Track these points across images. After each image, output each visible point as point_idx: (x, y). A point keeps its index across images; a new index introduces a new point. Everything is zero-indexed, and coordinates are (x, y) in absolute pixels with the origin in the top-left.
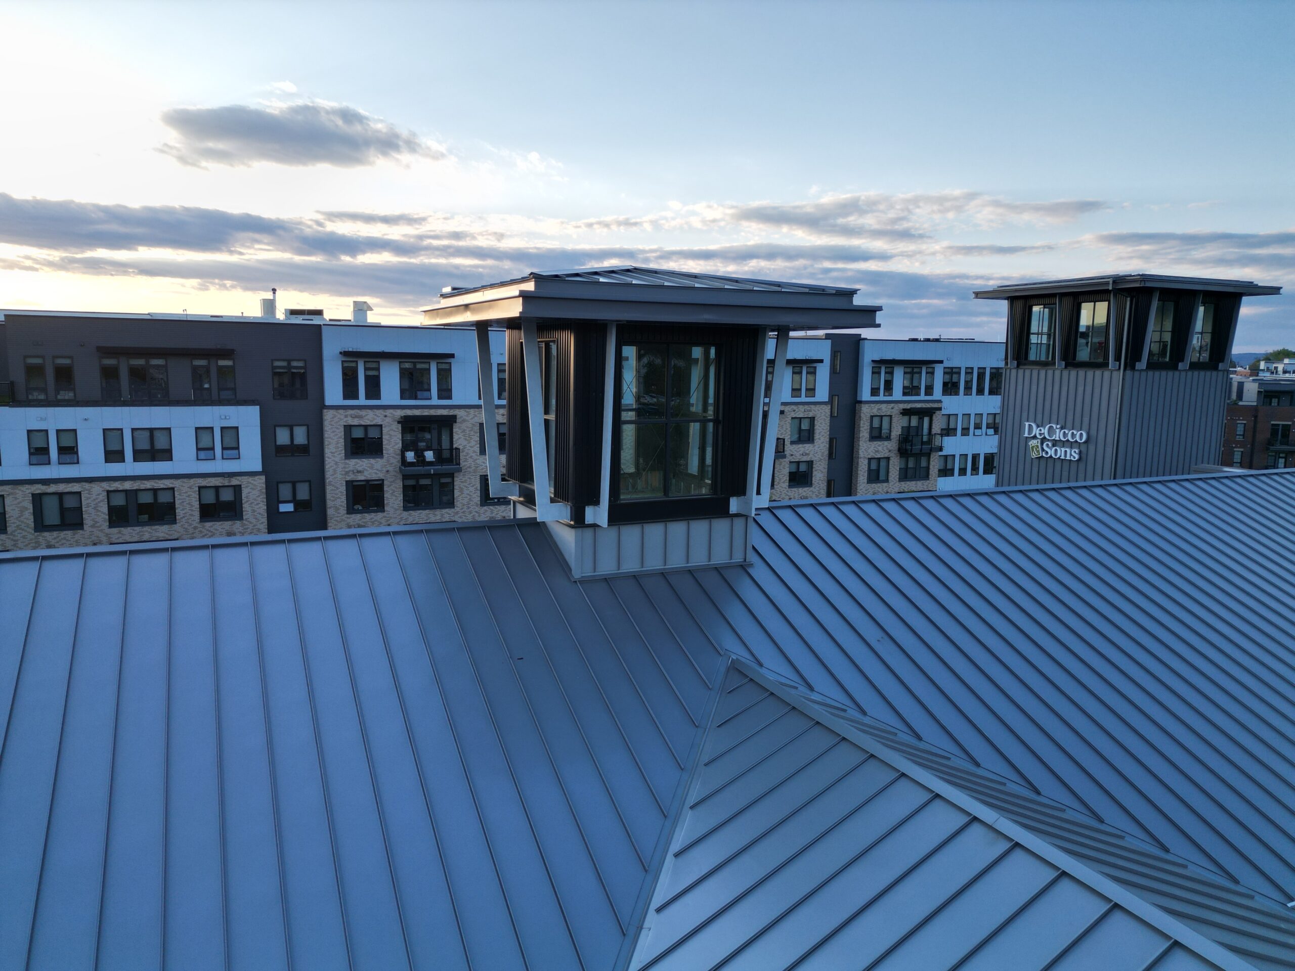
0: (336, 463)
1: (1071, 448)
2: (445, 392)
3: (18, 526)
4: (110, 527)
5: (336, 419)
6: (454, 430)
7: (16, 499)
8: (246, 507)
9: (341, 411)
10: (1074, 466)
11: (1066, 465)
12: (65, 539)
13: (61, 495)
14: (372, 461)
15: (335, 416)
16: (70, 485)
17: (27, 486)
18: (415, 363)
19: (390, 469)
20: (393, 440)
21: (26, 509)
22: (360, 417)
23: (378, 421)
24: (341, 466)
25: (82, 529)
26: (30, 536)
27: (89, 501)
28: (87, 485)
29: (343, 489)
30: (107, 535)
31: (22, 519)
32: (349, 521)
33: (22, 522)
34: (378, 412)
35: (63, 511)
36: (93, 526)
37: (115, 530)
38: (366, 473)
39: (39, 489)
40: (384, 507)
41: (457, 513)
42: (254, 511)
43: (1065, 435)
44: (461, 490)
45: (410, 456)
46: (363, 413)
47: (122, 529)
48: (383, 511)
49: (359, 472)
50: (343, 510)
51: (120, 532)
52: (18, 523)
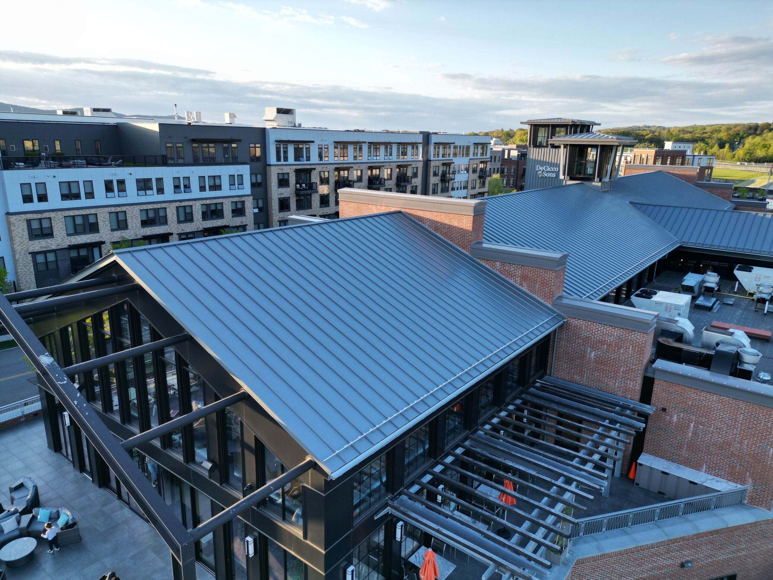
0: (275, 190)
1: (553, 173)
2: (308, 159)
3: (172, 221)
4: (203, 221)
5: (275, 171)
6: (312, 175)
7: (171, 209)
8: (247, 210)
9: (276, 167)
10: (553, 179)
11: (551, 179)
12: (187, 227)
13: (185, 207)
14: (286, 189)
15: (274, 169)
16: (189, 202)
17: (174, 203)
18: (298, 145)
19: (292, 192)
20: (292, 180)
21: (174, 213)
22: (282, 170)
23: (288, 171)
24: (277, 191)
25: (193, 222)
26: (176, 226)
27: (196, 209)
28: (194, 202)
29: (277, 201)
30: (202, 224)
31: (173, 218)
32: (279, 215)
33: (173, 219)
34: (288, 167)
35: (186, 214)
36: (197, 221)
37: (204, 222)
38: (284, 194)
39: (178, 204)
40: (290, 209)
41: (312, 211)
42: (249, 212)
43: (551, 169)
44: (314, 201)
45: (298, 186)
46: (283, 167)
47: (207, 221)
48: (290, 211)
49: (283, 194)
50: (277, 211)
51: (206, 223)
52: (172, 220)
